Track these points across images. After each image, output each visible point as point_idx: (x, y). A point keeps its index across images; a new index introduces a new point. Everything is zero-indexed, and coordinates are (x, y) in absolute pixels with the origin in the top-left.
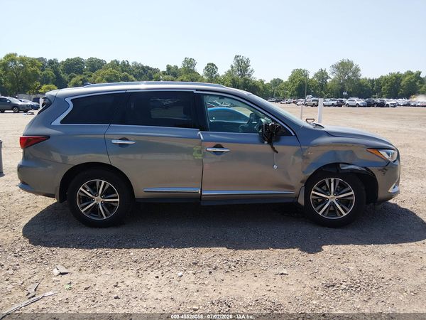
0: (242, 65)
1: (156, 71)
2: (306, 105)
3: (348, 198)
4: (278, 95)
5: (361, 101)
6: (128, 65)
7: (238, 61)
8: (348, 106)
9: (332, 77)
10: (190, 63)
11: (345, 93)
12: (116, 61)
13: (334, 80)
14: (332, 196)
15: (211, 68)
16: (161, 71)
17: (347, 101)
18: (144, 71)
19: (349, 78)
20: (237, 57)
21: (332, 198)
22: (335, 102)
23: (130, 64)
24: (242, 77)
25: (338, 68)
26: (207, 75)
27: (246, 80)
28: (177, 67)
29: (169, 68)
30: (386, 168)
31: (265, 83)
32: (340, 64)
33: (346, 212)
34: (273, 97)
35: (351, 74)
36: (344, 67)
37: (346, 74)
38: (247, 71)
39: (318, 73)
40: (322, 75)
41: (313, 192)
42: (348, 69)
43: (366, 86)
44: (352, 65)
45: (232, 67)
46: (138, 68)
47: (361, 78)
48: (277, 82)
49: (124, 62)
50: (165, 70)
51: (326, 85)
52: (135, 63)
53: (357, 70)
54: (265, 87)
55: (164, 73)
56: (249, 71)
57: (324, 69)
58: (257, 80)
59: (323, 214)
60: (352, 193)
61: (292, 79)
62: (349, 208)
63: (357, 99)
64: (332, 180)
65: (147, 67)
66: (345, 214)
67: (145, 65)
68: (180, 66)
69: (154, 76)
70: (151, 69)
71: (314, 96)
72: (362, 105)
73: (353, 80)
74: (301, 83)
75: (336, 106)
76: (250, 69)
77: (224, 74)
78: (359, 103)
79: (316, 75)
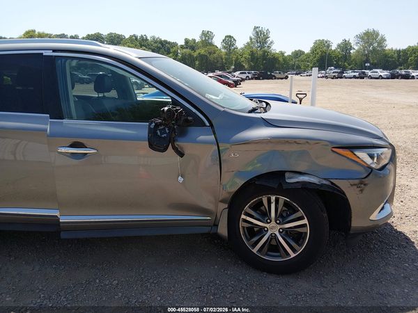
0: (261, 37)
1: (174, 45)
2: (327, 77)
3: (299, 230)
4: (299, 67)
5: (384, 73)
6: (147, 40)
7: (257, 33)
8: (371, 78)
9: (356, 47)
10: (207, 36)
11: (367, 65)
12: (134, 35)
13: (358, 51)
14: (273, 223)
15: (229, 41)
16: (179, 44)
17: (369, 73)
18: (162, 45)
19: (374, 49)
20: (255, 28)
21: (273, 228)
22: (357, 74)
23: (149, 38)
24: (261, 49)
25: (362, 38)
26: (225, 48)
27: (265, 52)
28: (194, 40)
29: (187, 41)
30: (366, 181)
31: (286, 55)
32: (364, 34)
33: (294, 250)
34: (293, 69)
35: (376, 45)
36: (370, 37)
37: (371, 44)
38: (266, 43)
39: (341, 43)
40: (346, 46)
41: (243, 216)
42: (373, 40)
43: (392, 57)
44: (377, 35)
45: (251, 39)
46: (156, 42)
47: (387, 48)
48: (298, 54)
49: (142, 36)
50: (183, 44)
51: (350, 56)
52: (154, 37)
53: (383, 40)
54: (285, 59)
55: (182, 47)
56: (269, 42)
57: (347, 40)
58: (277, 52)
59: (259, 251)
60: (305, 221)
61: (314, 50)
62: (300, 245)
63: (381, 70)
64: (273, 198)
65: (166, 41)
66: (293, 255)
67: (163, 39)
68: (198, 40)
69: (172, 50)
70: (169, 43)
71: (336, 68)
72: (385, 77)
73: (378, 50)
74: (324, 54)
75: (358, 78)
76: (269, 40)
77: (243, 46)
78: (382, 74)
79: (339, 45)
